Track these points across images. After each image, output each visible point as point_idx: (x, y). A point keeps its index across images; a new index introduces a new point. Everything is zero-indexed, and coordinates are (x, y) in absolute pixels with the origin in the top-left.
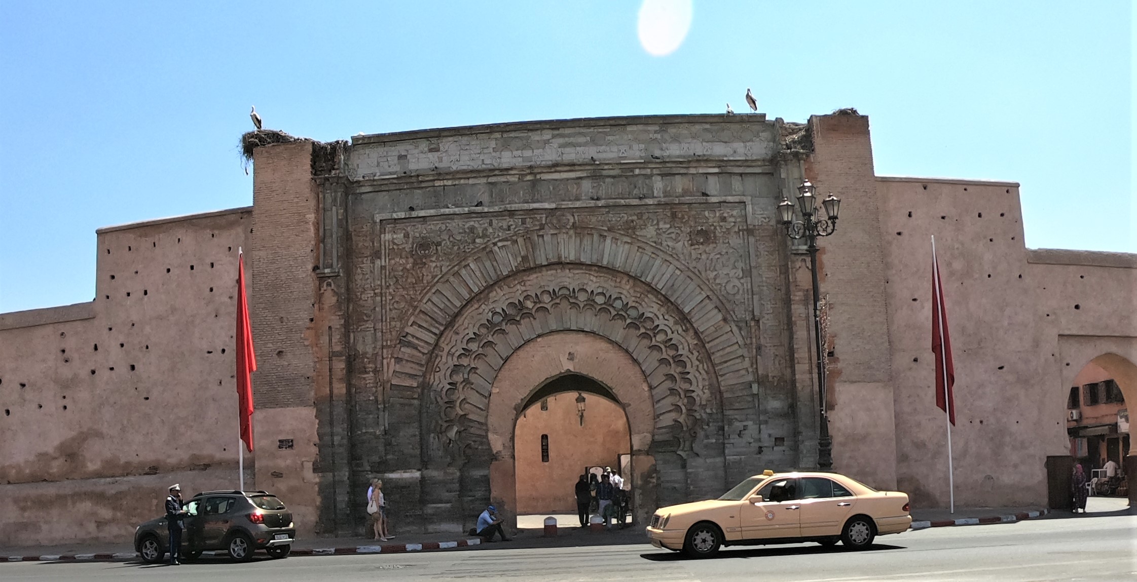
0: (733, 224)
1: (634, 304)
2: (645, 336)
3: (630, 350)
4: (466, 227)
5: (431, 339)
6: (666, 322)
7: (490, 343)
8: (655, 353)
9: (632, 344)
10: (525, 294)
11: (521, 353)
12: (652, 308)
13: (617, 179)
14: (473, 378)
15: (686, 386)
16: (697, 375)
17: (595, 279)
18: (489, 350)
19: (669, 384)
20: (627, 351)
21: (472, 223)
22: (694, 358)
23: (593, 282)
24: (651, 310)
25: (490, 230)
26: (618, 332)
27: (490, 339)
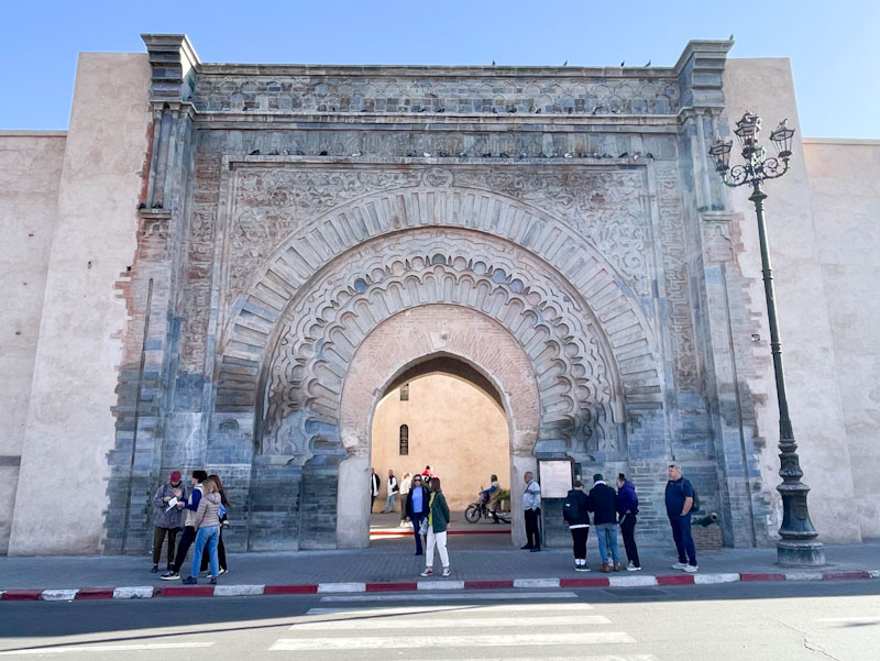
0: (631, 189)
1: (518, 277)
2: (530, 313)
3: (513, 329)
4: (330, 178)
5: (280, 305)
6: (555, 298)
7: (348, 314)
8: (542, 334)
9: (515, 322)
10: (394, 259)
11: (385, 328)
12: (538, 281)
13: (502, 136)
14: (327, 355)
15: (577, 373)
16: (592, 360)
17: (474, 247)
18: (349, 323)
19: (556, 370)
20: (508, 331)
21: (337, 175)
22: (587, 341)
23: (474, 250)
24: (538, 283)
25: (358, 184)
26: (498, 309)
27: (350, 309)
